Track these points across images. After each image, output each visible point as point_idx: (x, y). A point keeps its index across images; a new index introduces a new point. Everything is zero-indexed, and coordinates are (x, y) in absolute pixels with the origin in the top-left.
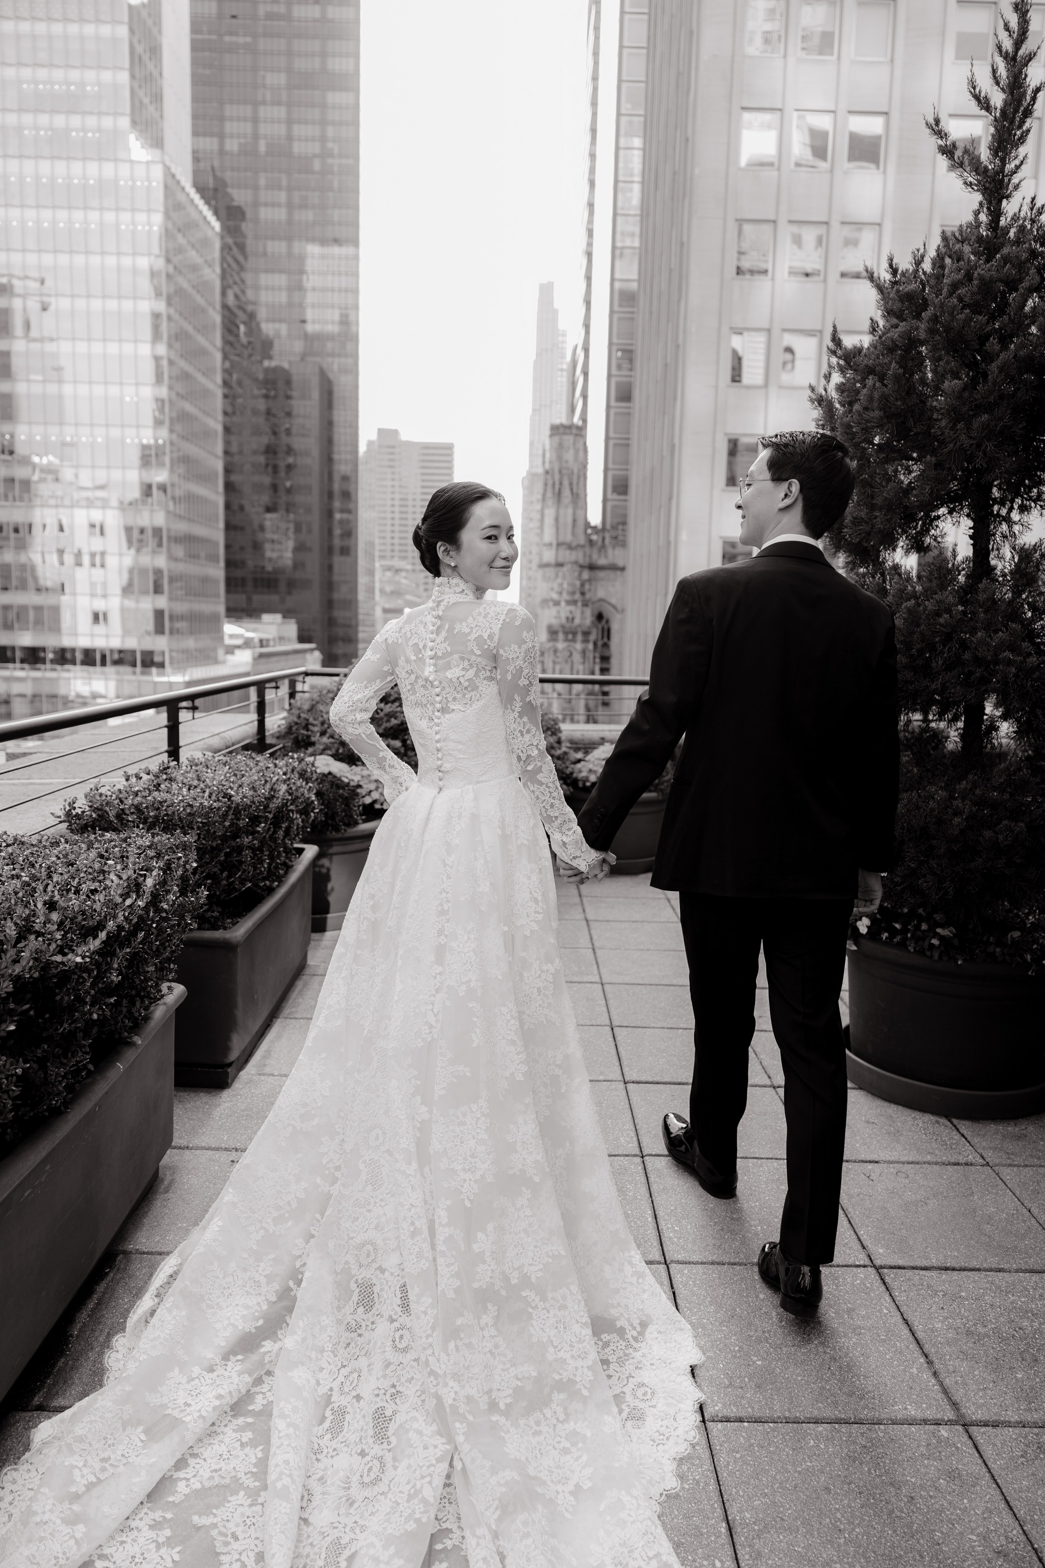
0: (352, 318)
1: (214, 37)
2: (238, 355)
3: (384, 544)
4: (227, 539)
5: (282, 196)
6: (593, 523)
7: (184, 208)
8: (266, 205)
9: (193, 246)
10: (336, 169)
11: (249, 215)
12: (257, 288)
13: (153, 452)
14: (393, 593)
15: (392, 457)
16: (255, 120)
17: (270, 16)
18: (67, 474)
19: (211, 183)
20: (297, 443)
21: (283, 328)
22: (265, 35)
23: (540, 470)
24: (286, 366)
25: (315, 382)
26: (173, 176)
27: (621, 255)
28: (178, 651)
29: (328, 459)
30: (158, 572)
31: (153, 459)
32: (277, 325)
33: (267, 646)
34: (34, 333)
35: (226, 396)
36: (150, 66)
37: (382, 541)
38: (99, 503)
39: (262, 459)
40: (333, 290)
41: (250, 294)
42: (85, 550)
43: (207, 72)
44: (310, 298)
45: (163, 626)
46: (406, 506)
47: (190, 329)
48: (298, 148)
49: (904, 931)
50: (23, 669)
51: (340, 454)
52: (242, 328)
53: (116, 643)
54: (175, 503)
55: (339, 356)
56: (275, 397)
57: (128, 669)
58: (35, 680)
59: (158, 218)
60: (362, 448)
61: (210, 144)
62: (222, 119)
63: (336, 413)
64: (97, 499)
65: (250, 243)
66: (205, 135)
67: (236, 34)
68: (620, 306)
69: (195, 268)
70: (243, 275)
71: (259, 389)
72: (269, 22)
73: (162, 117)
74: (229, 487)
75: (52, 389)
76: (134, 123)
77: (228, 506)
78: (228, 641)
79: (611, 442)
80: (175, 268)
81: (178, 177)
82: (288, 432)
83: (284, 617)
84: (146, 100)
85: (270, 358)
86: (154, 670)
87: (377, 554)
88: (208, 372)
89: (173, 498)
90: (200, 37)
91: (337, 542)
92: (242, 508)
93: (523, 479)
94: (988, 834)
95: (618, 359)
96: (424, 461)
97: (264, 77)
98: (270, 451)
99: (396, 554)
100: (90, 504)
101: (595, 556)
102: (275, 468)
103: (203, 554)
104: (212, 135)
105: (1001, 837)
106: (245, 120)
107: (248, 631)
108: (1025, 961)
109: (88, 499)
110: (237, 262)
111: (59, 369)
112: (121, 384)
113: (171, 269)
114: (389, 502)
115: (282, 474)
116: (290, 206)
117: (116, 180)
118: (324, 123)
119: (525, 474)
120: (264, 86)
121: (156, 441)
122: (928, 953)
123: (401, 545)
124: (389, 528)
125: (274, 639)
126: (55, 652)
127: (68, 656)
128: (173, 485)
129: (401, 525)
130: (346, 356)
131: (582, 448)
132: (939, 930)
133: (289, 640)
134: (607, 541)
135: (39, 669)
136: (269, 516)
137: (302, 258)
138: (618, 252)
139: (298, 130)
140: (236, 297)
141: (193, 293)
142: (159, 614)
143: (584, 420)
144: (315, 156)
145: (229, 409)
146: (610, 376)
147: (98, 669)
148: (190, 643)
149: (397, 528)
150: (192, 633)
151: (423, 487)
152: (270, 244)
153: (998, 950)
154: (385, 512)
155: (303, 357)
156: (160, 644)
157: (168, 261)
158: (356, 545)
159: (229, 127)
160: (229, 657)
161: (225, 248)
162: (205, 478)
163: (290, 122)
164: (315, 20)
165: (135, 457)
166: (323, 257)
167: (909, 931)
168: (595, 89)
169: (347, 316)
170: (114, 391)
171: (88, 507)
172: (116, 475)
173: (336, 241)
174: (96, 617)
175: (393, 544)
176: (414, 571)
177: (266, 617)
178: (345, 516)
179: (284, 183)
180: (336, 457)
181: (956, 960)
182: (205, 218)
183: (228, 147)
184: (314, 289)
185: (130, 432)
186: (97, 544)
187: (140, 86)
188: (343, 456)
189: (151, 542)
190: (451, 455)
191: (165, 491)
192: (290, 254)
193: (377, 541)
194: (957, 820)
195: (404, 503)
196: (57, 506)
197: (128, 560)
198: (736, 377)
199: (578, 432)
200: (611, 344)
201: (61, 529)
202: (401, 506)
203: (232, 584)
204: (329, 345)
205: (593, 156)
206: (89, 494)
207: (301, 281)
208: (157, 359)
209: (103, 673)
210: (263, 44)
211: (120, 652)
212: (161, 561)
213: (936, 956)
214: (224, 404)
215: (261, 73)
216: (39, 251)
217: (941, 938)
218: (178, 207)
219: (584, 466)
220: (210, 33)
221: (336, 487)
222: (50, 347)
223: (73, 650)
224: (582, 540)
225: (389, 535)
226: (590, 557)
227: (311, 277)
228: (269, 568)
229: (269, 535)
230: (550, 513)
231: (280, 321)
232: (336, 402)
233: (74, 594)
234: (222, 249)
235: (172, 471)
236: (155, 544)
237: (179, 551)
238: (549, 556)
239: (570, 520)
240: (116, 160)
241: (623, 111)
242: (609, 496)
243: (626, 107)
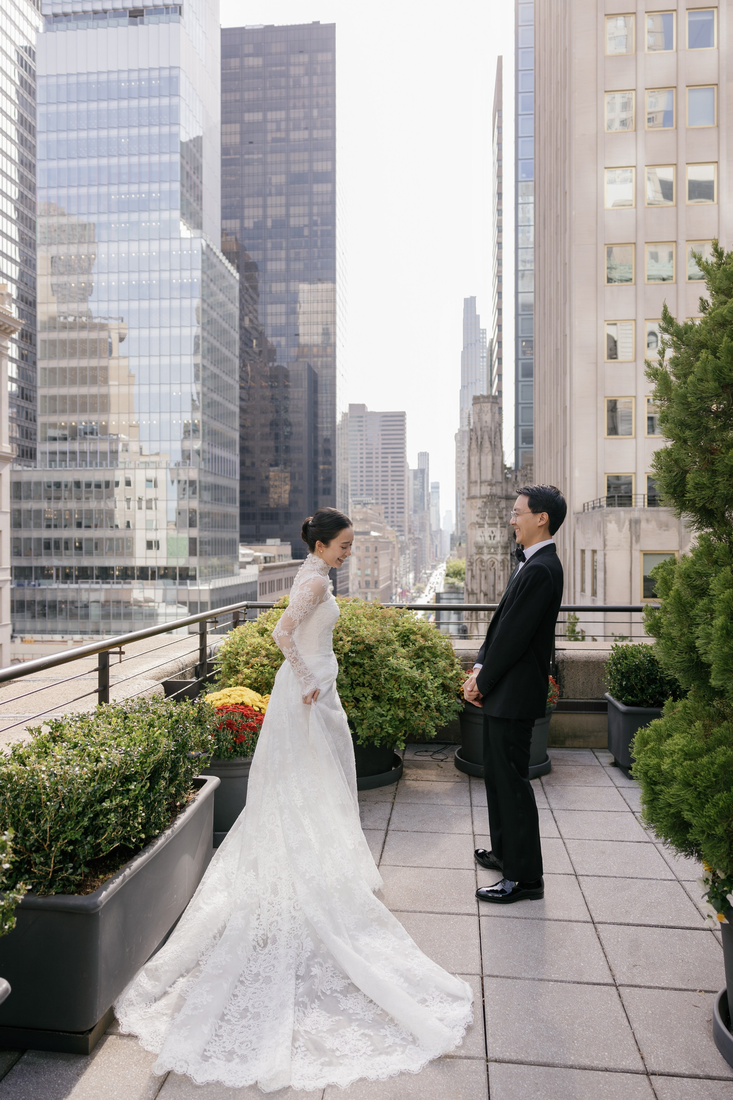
0: (331, 330)
1: (238, 156)
2: (251, 360)
3: (356, 485)
4: (241, 487)
5: (283, 254)
6: (508, 466)
7: (215, 266)
8: (272, 260)
9: (221, 290)
10: (319, 233)
11: (260, 268)
12: (265, 315)
13: (191, 428)
14: (361, 520)
15: (361, 424)
16: (265, 207)
17: (275, 140)
18: (134, 447)
19: (235, 248)
20: (292, 417)
21: (283, 340)
22: (272, 152)
23: (467, 428)
24: (285, 365)
25: (305, 375)
26: (208, 246)
27: (523, 276)
28: (206, 568)
29: (314, 428)
30: (193, 512)
31: (191, 433)
32: (279, 339)
33: (270, 562)
34: (115, 354)
35: (241, 388)
36: (194, 177)
37: (354, 483)
38: (153, 465)
39: (267, 430)
40: (317, 313)
41: (260, 318)
42: (144, 499)
43: (233, 178)
44: (302, 319)
45: (195, 549)
46: (371, 458)
47: (217, 344)
48: (293, 222)
50: (97, 583)
51: (323, 424)
52: (255, 341)
53: (162, 563)
54: (205, 463)
55: (322, 357)
56: (276, 387)
57: (171, 581)
58: (107, 590)
59: (198, 274)
60: (339, 418)
61: (234, 224)
62: (242, 207)
63: (319, 395)
64: (153, 462)
65: (260, 285)
66: (230, 218)
67: (253, 153)
68: (523, 310)
69: (222, 305)
70: (255, 306)
71: (267, 382)
72: (274, 144)
73: (201, 209)
74: (244, 450)
75: (124, 390)
76: (183, 214)
77: (242, 463)
78: (241, 559)
79: (520, 406)
80: (208, 305)
81: (211, 246)
82: (286, 410)
83: (282, 541)
84: (192, 200)
85: (274, 360)
86: (188, 581)
87: (350, 493)
88: (230, 373)
89: (204, 459)
90: (228, 157)
91: (321, 485)
92: (253, 464)
93: (456, 435)
95: (523, 347)
96: (383, 426)
97: (270, 179)
98: (274, 424)
99: (364, 492)
100: (147, 465)
101: (510, 490)
102: (277, 436)
103: (224, 498)
104: (236, 218)
106: (258, 207)
107: (256, 551)
109: (146, 463)
110: (252, 298)
111: (130, 376)
112: (170, 384)
113: (205, 306)
114: (359, 456)
115: (282, 439)
116: (288, 260)
117: (170, 252)
118: (311, 204)
119: (457, 432)
120: (271, 183)
121: (193, 421)
123: (367, 485)
124: (359, 474)
125: (274, 557)
126: (119, 570)
127: (129, 573)
128: (204, 451)
129: (367, 472)
130: (327, 356)
131: (497, 412)
133: (286, 556)
134: (519, 478)
135: (109, 583)
136: (272, 469)
137: (296, 293)
138: (520, 274)
139: (293, 210)
140: (251, 321)
141: (220, 320)
142: (192, 541)
143: (500, 392)
144: (305, 226)
145: (244, 397)
146: (517, 359)
147: (150, 582)
148: (215, 561)
149: (364, 474)
150: (215, 554)
151: (383, 444)
152: (274, 285)
154: (356, 463)
155: (298, 357)
156: (194, 562)
157: (203, 301)
158: (335, 487)
159: (247, 212)
160: (242, 571)
161: (243, 290)
162: (228, 445)
163: (288, 205)
164: (304, 140)
165: (179, 433)
166: (310, 291)
168: (500, 167)
169: (327, 329)
170: (165, 389)
171: (146, 468)
172: (165, 446)
173: (320, 280)
174: (149, 545)
175: (362, 485)
176: (377, 504)
177: (269, 541)
178: (326, 466)
179: (284, 245)
180: (320, 426)
182: (229, 271)
183: (246, 225)
184: (304, 313)
185: (176, 416)
186: (151, 493)
187: (187, 191)
188: (325, 425)
189: (188, 491)
190: (403, 421)
191: (199, 455)
192: (288, 291)
193: (350, 484)
195: (370, 456)
196: (125, 469)
197: (173, 505)
198: (613, 353)
199: (496, 400)
200: (517, 337)
201: (128, 483)
202: (367, 458)
203: (244, 517)
204: (315, 350)
205: (500, 212)
206: (146, 459)
207: (295, 308)
208: (196, 366)
209: (154, 585)
210: (270, 158)
211: (166, 568)
212: (195, 504)
214: (240, 393)
215: (269, 176)
216: (119, 300)
218: (212, 266)
219: (500, 425)
220: (235, 154)
221: (320, 446)
222: (123, 362)
223: (133, 568)
224: (499, 478)
225: (359, 479)
226: (507, 491)
227: (302, 305)
228: (272, 505)
229: (271, 483)
230: (475, 459)
231: (281, 336)
232: (319, 388)
233: (134, 529)
234: (241, 291)
235: (203, 441)
236: (191, 492)
237: (207, 496)
238: (476, 491)
239: (490, 464)
240: (170, 239)
241: (520, 179)
242: (520, 445)
243: (522, 176)
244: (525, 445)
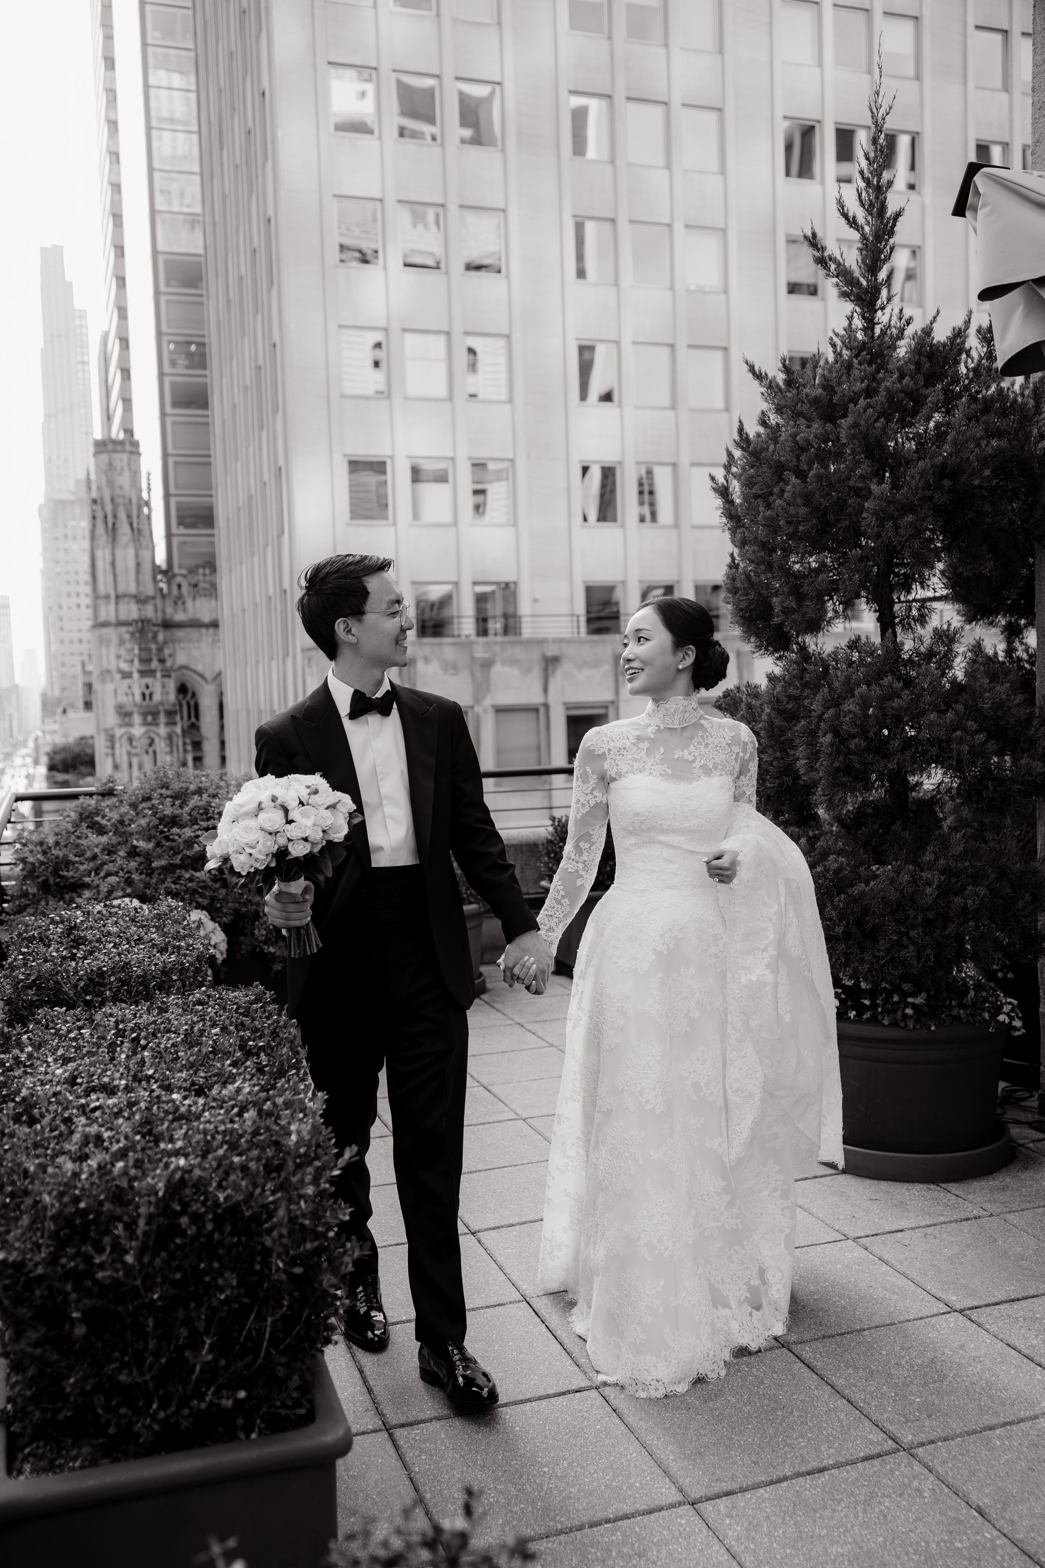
49: (874, 1006)
68: (168, 285)
79: (171, 458)
94: (958, 900)
95: (170, 352)
105: (970, 902)
108: (984, 1019)
122: (902, 1024)
132: (910, 1000)
134: (184, 590)
138: (158, 217)
146: (161, 375)
153: (962, 1012)
167: (878, 1005)
181: (930, 1026)
194: (929, 890)
200: (159, 334)
213: (911, 1024)
217: (914, 1006)
224: (150, 589)
226: (164, 612)
230: (103, 555)
238: (108, 612)
239: (131, 564)
241: (150, 41)
242: (174, 530)
243: (153, 36)
244: (182, 530)
